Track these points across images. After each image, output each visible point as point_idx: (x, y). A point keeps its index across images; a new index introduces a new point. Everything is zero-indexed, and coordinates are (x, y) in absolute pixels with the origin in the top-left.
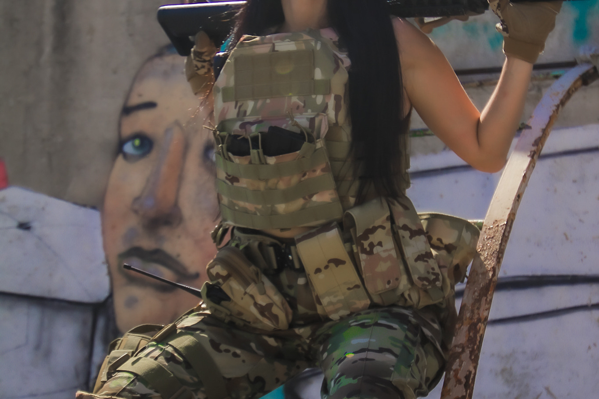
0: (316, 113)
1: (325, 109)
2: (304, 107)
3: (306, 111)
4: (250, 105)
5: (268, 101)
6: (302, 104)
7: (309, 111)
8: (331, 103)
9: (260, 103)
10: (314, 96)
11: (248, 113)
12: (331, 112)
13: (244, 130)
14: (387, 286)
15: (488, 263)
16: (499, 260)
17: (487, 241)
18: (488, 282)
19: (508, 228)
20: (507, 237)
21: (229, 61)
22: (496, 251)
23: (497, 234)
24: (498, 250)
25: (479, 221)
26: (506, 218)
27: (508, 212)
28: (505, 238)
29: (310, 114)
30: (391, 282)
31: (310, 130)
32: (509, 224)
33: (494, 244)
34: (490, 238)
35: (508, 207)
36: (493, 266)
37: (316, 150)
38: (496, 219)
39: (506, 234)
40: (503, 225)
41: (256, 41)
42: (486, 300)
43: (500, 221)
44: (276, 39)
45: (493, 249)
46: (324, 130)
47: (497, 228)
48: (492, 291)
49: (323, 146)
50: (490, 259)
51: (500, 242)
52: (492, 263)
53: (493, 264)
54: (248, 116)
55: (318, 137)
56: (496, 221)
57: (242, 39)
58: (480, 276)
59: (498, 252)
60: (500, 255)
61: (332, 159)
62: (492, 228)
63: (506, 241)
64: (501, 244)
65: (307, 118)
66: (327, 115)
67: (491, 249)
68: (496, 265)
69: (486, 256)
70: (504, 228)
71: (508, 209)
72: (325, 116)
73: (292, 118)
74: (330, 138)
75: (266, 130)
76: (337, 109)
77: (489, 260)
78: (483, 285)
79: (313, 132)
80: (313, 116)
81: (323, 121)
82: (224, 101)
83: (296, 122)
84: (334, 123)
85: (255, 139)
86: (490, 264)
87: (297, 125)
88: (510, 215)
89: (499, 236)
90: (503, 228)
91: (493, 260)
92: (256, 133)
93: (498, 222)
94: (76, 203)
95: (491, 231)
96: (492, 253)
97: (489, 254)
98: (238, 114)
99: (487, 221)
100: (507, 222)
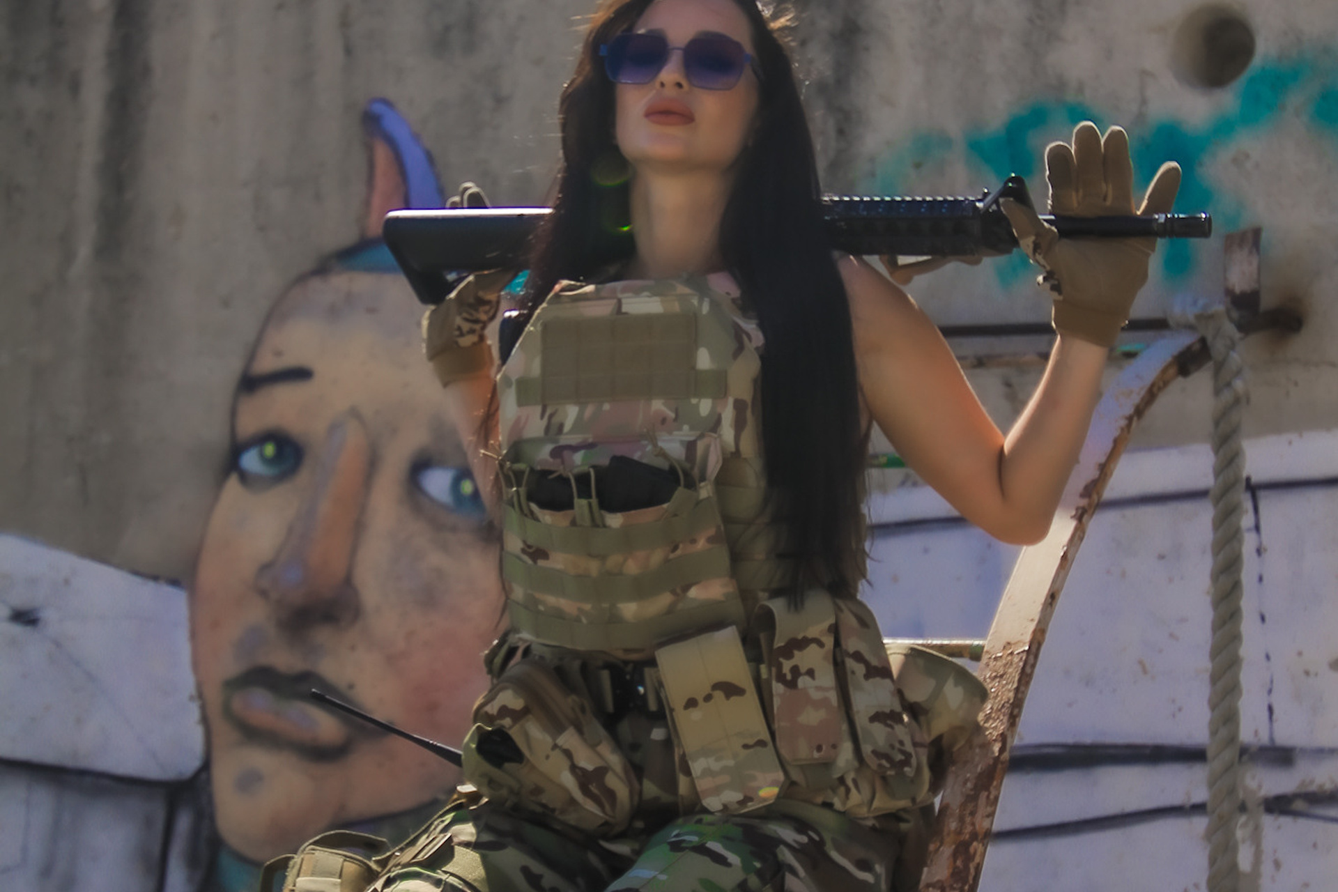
0: (698, 433)
1: (715, 424)
2: (676, 420)
3: (680, 429)
4: (571, 413)
5: (606, 407)
6: (672, 415)
7: (686, 427)
8: (728, 415)
9: (589, 410)
10: (694, 401)
11: (567, 428)
12: (727, 432)
13: (559, 461)
14: (816, 755)
15: (993, 725)
16: (1013, 719)
17: (990, 683)
18: (991, 762)
19: (1031, 658)
20: (1030, 676)
21: (532, 329)
22: (1008, 702)
23: (1010, 670)
24: (1011, 701)
25: (976, 642)
26: (1028, 638)
27: (1032, 626)
28: (1025, 677)
29: (686, 433)
30: (824, 747)
31: (687, 465)
32: (1034, 649)
33: (1004, 689)
34: (996, 677)
35: (1031, 618)
36: (1000, 732)
37: (698, 503)
38: (1009, 641)
39: (1028, 670)
40: (1023, 652)
41: (586, 294)
42: (988, 797)
43: (1015, 644)
44: (624, 290)
45: (1002, 698)
46: (714, 465)
47: (1009, 658)
48: (999, 781)
49: (711, 495)
50: (996, 718)
51: (1015, 685)
52: (1001, 725)
53: (1002, 727)
54: (567, 434)
55: (703, 478)
56: (1009, 643)
57: (557, 287)
58: (977, 750)
59: (1011, 704)
60: (1016, 711)
61: (727, 519)
62: (1001, 657)
63: (1028, 683)
64: (1017, 690)
65: (682, 442)
66: (720, 436)
67: (999, 699)
68: (1008, 730)
69: (988, 712)
70: (1024, 658)
71: (1032, 620)
72: (716, 439)
73: (654, 441)
74: (724, 480)
75: (605, 461)
76: (739, 425)
77: (995, 720)
78: (981, 769)
79: (692, 468)
80: (692, 439)
81: (712, 448)
82: (521, 403)
83: (661, 449)
84: (732, 453)
85: (583, 479)
86: (996, 727)
87: (663, 454)
88: (1035, 632)
89: (1014, 674)
90: (1021, 659)
91: (1002, 720)
92: (585, 468)
93: (1013, 646)
94: (136, 573)
95: (999, 663)
96: (1000, 706)
97: (995, 708)
98: (548, 429)
99: (990, 642)
100: (1029, 647)
